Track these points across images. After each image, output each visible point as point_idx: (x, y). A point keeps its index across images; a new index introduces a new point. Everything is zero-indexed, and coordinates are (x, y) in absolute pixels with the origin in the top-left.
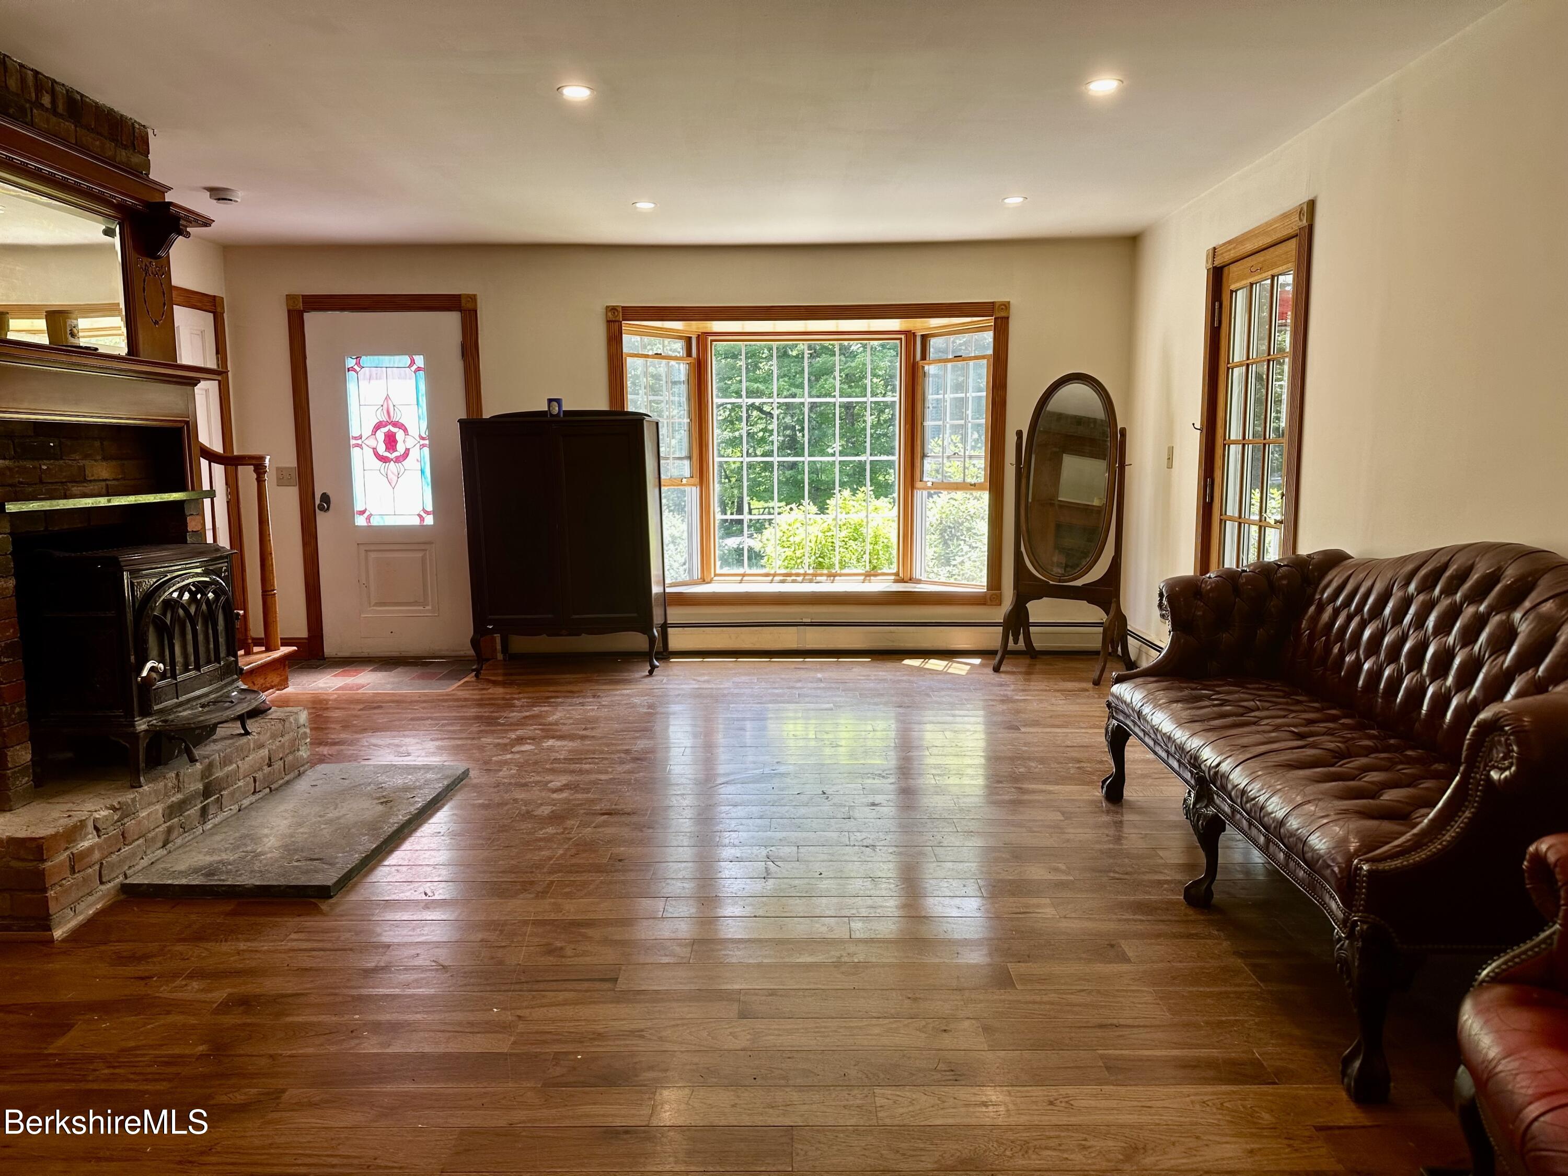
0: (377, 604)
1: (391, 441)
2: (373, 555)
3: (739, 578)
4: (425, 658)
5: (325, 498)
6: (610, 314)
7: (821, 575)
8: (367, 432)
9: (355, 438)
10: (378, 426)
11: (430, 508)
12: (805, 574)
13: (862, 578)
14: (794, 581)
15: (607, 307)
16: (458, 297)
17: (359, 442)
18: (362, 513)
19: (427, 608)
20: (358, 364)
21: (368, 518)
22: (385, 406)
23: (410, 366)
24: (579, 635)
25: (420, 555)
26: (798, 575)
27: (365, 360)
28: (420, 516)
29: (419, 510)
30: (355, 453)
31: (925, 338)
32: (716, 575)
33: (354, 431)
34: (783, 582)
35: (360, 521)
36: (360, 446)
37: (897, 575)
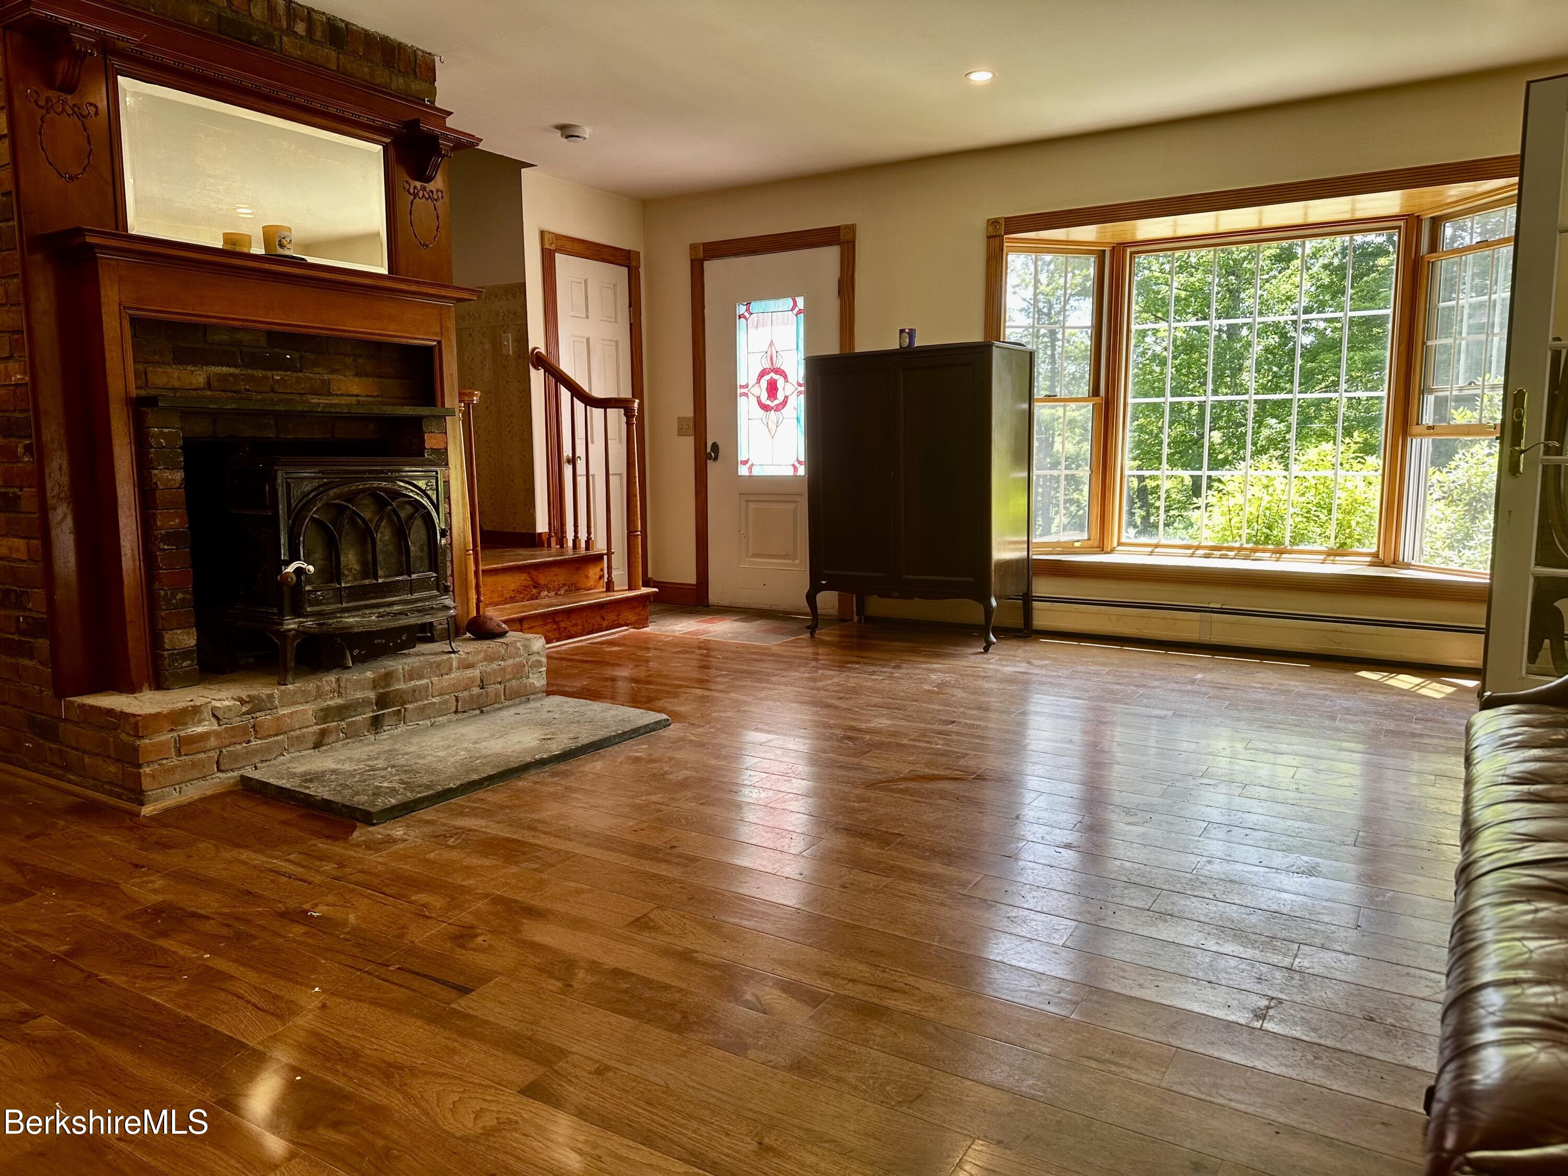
0: (754, 556)
1: (772, 389)
2: (752, 505)
3: (1150, 549)
4: (792, 613)
5: (715, 447)
6: (990, 228)
7: (1264, 551)
8: (753, 380)
9: (741, 387)
10: (763, 374)
11: (802, 458)
12: (1241, 549)
13: (1322, 557)
14: (1221, 557)
15: (989, 220)
16: (836, 230)
17: (746, 390)
18: (745, 463)
19: (797, 562)
20: (748, 310)
21: (750, 469)
22: (769, 353)
23: (792, 310)
25: (792, 506)
26: (1230, 549)
27: (755, 306)
28: (794, 466)
29: (793, 460)
30: (742, 401)
31: (1436, 222)
32: (1119, 544)
33: (741, 380)
34: (1207, 556)
35: (743, 471)
36: (745, 395)
37: (1376, 555)
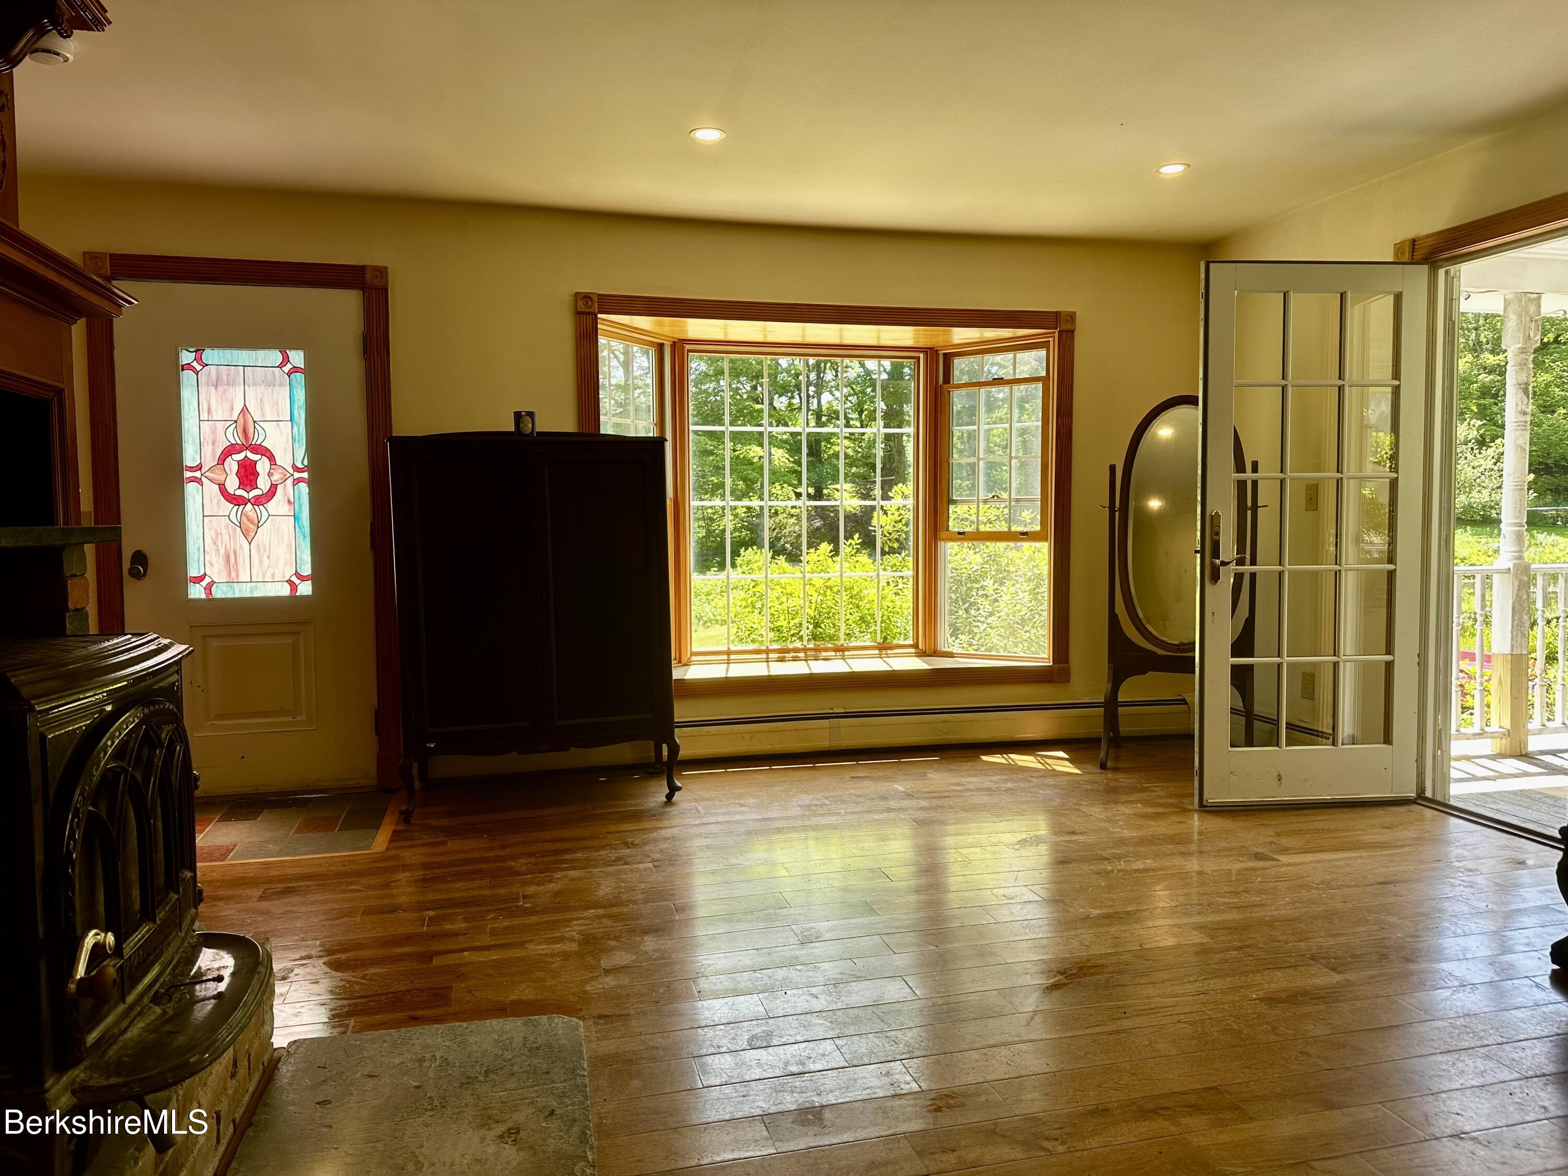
0: (220, 717)
1: (248, 474)
2: (215, 643)
4: (296, 793)
5: (140, 558)
6: (580, 303)
7: (826, 650)
8: (209, 461)
9: (191, 469)
10: (229, 451)
11: (307, 570)
12: (805, 650)
13: (872, 653)
15: (577, 294)
16: (360, 270)
17: (198, 474)
18: (199, 580)
19: (299, 718)
20: (199, 359)
21: (208, 588)
22: (241, 421)
23: (281, 366)
24: (567, 749)
25: (289, 640)
27: (210, 355)
28: (290, 582)
29: (289, 573)
30: (191, 489)
31: (948, 358)
32: (694, 654)
33: (190, 457)
35: (196, 592)
36: (199, 481)
37: (915, 646)
